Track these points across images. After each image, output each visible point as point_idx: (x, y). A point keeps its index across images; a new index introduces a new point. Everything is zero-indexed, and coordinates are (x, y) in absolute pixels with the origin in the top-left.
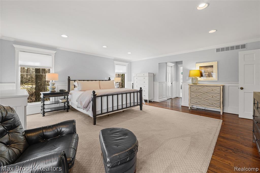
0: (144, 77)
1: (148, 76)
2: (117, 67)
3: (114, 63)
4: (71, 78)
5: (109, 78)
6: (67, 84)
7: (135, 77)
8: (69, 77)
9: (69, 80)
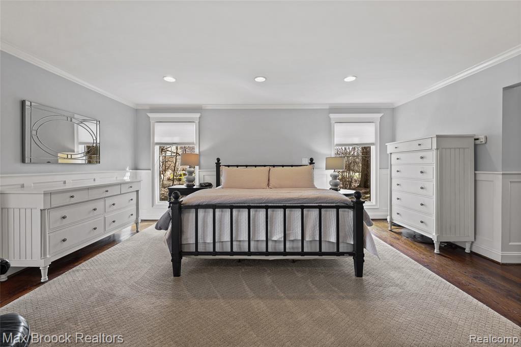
0: (422, 154)
1: (435, 146)
2: (338, 129)
3: (330, 119)
4: (222, 162)
5: (312, 160)
6: (215, 173)
7: (392, 155)
8: (218, 160)
9: (218, 165)
